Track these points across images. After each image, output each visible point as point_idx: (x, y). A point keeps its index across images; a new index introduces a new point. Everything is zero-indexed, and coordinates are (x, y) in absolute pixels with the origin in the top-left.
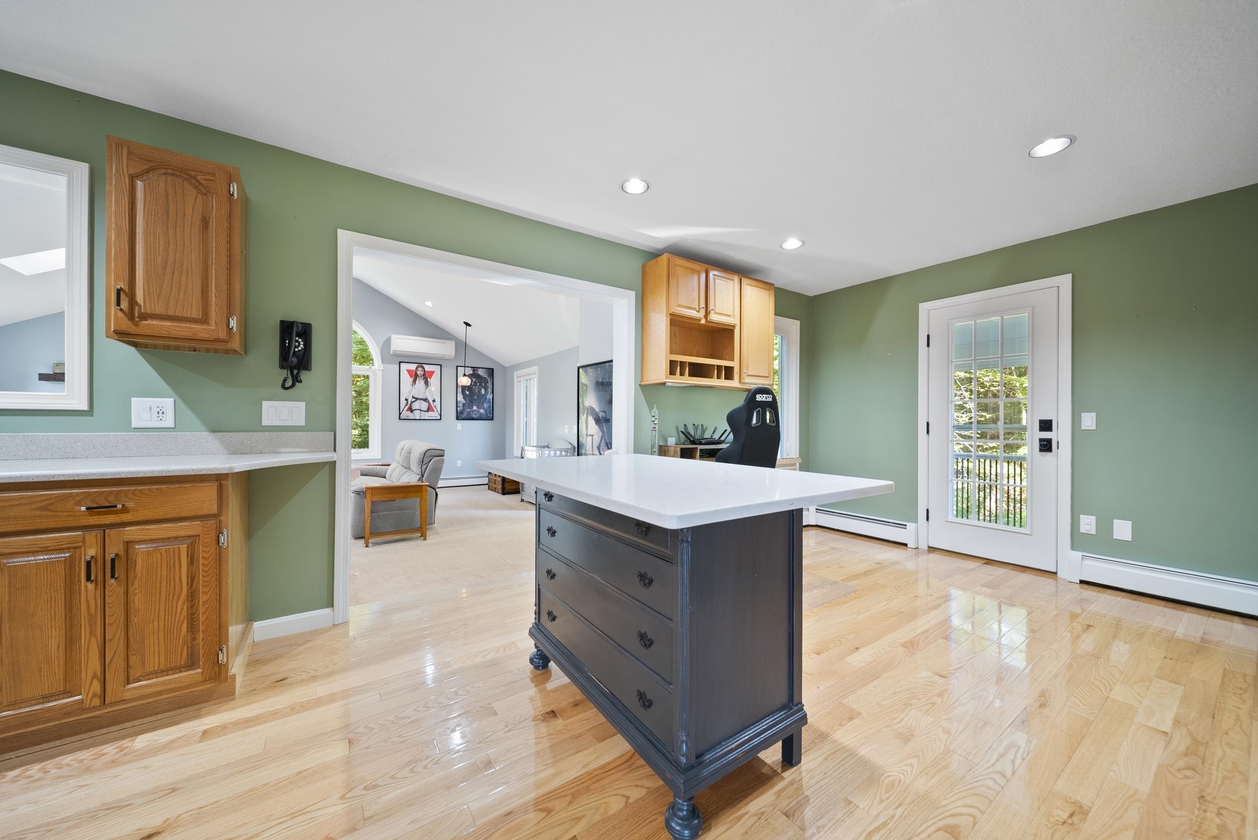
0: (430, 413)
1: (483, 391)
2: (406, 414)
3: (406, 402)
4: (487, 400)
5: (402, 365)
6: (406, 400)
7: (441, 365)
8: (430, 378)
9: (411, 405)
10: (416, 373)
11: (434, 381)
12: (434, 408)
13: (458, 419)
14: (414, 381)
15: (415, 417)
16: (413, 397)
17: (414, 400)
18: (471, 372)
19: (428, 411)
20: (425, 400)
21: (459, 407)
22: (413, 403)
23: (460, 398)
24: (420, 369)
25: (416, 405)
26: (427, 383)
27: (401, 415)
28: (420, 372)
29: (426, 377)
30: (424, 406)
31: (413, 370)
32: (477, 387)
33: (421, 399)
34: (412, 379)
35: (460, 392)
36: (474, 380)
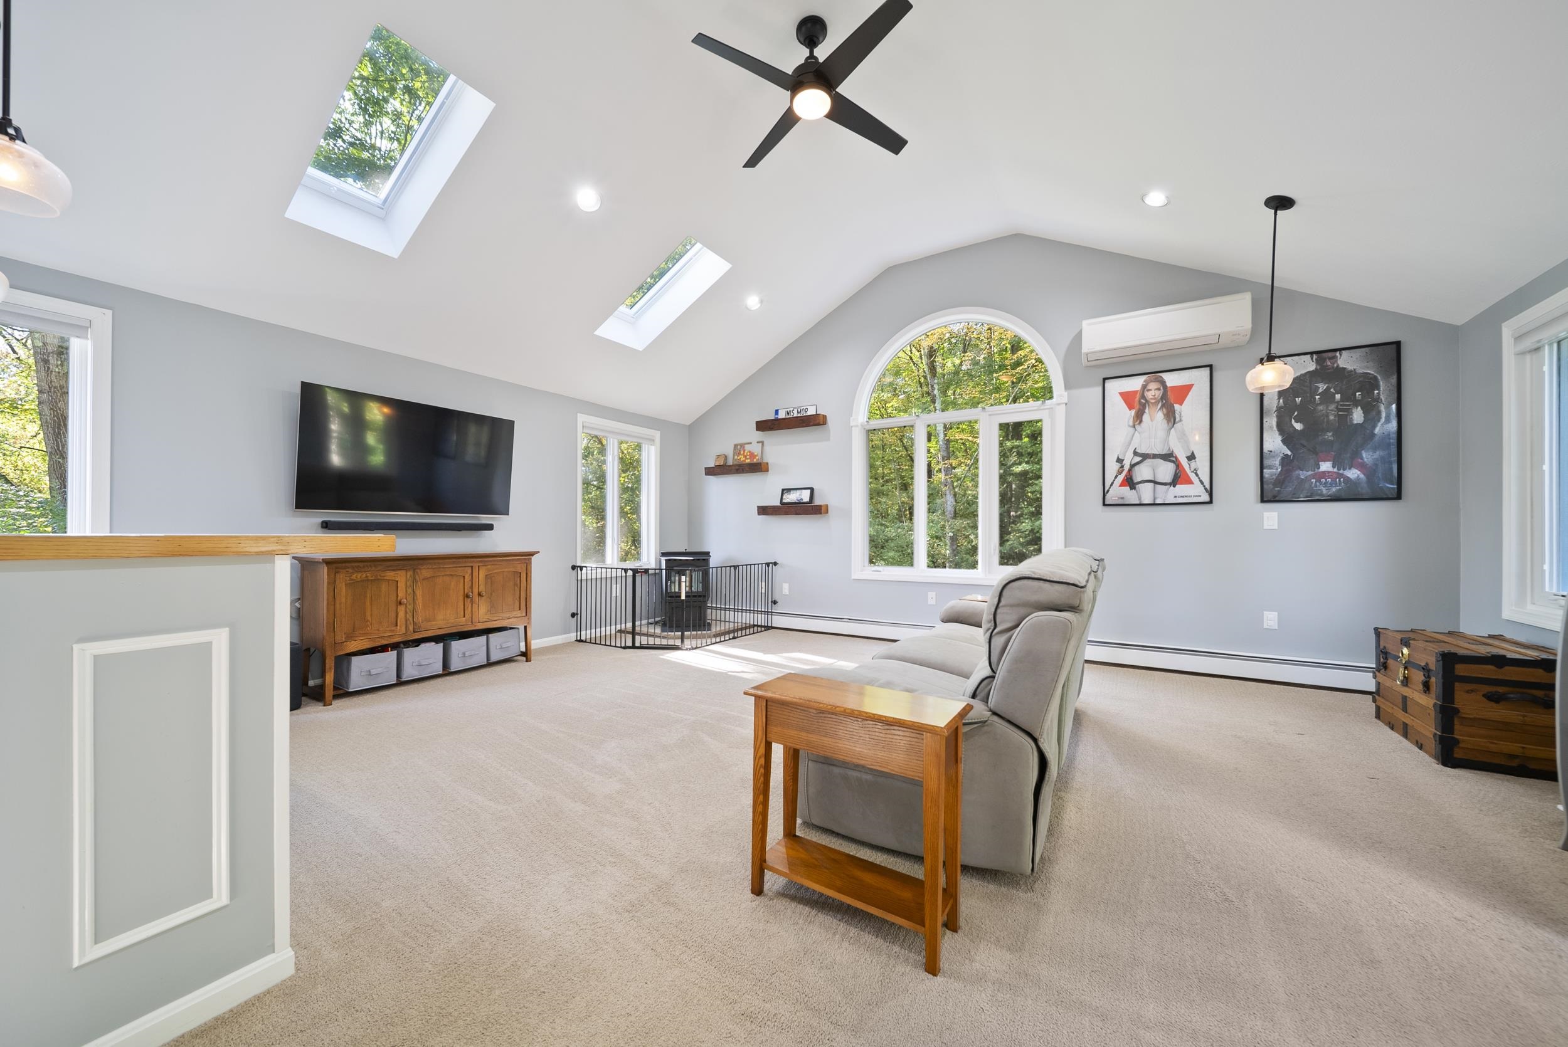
0: (1181, 489)
1: (1358, 416)
2: (1118, 492)
3: (1119, 465)
4: (1377, 438)
5: (1109, 383)
6: (1120, 461)
7: (1211, 366)
8: (1181, 403)
9: (1130, 471)
10: (1143, 397)
11: (1193, 410)
12: (1192, 476)
13: (1263, 499)
14: (1139, 417)
15: (1140, 499)
16: (1136, 453)
17: (1138, 459)
18: (1311, 366)
19: (1174, 483)
20: (1168, 457)
21: (1270, 467)
22: (1136, 468)
23: (1274, 442)
24: (1153, 386)
25: (1143, 472)
26: (1171, 417)
27: (1108, 496)
28: (1153, 393)
29: (1171, 400)
30: (1166, 471)
31: (1135, 392)
32: (1332, 407)
33: (1155, 456)
34: (1133, 412)
35: (1271, 428)
36: (1322, 387)
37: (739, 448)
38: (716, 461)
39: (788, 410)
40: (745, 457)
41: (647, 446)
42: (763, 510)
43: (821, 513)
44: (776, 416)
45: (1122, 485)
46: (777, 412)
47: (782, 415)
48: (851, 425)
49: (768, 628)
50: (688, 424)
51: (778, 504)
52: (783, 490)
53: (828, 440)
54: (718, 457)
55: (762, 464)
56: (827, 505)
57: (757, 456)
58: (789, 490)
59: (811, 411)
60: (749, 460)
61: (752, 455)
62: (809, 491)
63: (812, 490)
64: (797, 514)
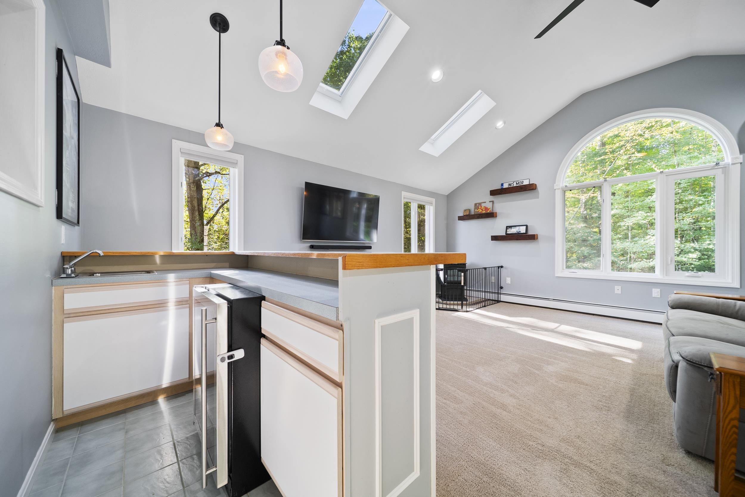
37: (477, 206)
38: (464, 213)
39: (510, 183)
40: (482, 210)
41: (428, 206)
42: (495, 238)
43: (535, 239)
44: (502, 187)
46: (502, 185)
47: (506, 186)
48: (555, 188)
49: (498, 301)
50: (447, 195)
51: (504, 234)
52: (507, 227)
53: (538, 198)
54: (465, 210)
55: (494, 213)
56: (537, 235)
57: (489, 209)
58: (511, 227)
59: (526, 182)
60: (484, 212)
61: (486, 209)
62: (525, 227)
63: (527, 226)
64: (517, 240)
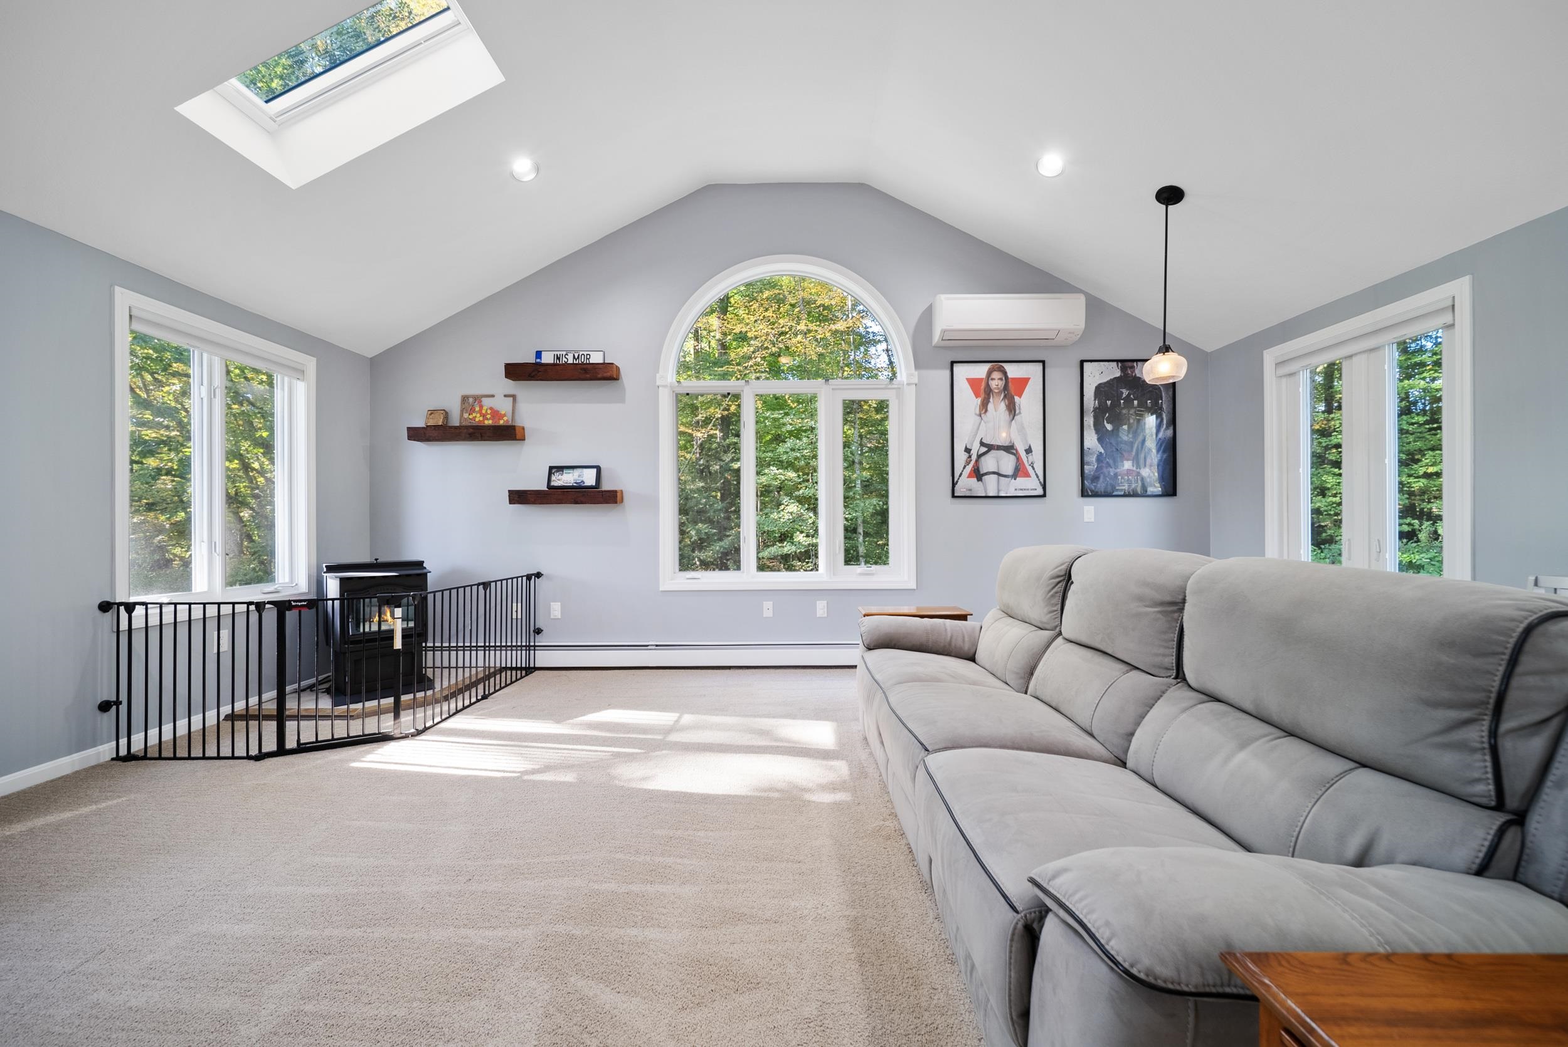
0: (1021, 482)
1: (1148, 422)
2: (967, 484)
3: (967, 455)
5: (957, 368)
6: (968, 450)
7: (1043, 362)
8: (1020, 396)
9: (977, 461)
10: (988, 385)
11: (1029, 402)
12: (1030, 469)
13: (1084, 493)
14: (985, 405)
15: (986, 492)
16: (982, 444)
17: (984, 449)
18: (1118, 374)
19: (1015, 476)
20: (1009, 449)
21: (1088, 464)
22: (983, 459)
23: (1091, 440)
24: (996, 375)
25: (989, 463)
26: (1012, 409)
27: (956, 488)
28: (996, 383)
29: (1012, 391)
31: (982, 379)
32: (1132, 411)
33: (999, 448)
34: (979, 400)
35: (1089, 426)
36: (1125, 392)
37: (469, 402)
38: (427, 418)
39: (558, 353)
40: (484, 416)
41: (286, 379)
42: (518, 497)
43: (616, 502)
44: (538, 360)
45: (970, 476)
46: (539, 354)
47: (547, 358)
48: (658, 384)
49: (529, 670)
50: (370, 356)
51: (543, 487)
52: (551, 468)
53: (622, 400)
54: (432, 412)
55: (517, 429)
56: (622, 491)
57: (505, 415)
58: (561, 469)
59: (596, 358)
60: (490, 422)
61: (495, 414)
62: (595, 470)
63: (598, 469)
64: (576, 503)
